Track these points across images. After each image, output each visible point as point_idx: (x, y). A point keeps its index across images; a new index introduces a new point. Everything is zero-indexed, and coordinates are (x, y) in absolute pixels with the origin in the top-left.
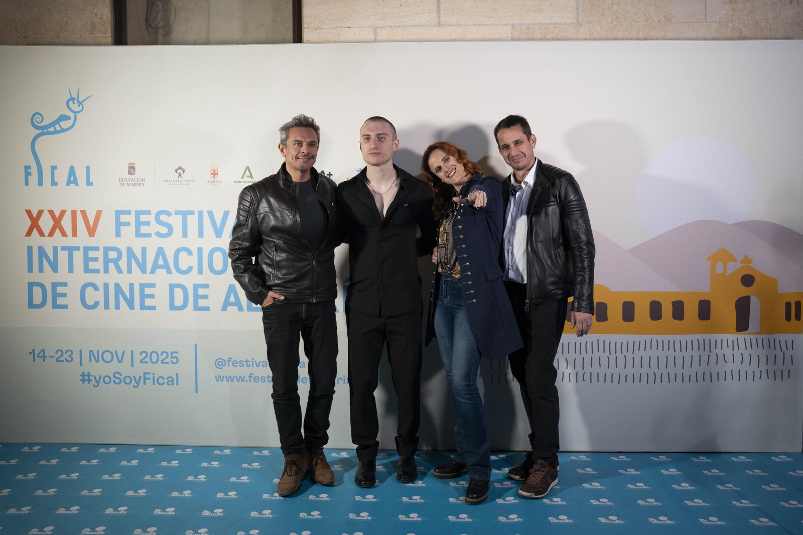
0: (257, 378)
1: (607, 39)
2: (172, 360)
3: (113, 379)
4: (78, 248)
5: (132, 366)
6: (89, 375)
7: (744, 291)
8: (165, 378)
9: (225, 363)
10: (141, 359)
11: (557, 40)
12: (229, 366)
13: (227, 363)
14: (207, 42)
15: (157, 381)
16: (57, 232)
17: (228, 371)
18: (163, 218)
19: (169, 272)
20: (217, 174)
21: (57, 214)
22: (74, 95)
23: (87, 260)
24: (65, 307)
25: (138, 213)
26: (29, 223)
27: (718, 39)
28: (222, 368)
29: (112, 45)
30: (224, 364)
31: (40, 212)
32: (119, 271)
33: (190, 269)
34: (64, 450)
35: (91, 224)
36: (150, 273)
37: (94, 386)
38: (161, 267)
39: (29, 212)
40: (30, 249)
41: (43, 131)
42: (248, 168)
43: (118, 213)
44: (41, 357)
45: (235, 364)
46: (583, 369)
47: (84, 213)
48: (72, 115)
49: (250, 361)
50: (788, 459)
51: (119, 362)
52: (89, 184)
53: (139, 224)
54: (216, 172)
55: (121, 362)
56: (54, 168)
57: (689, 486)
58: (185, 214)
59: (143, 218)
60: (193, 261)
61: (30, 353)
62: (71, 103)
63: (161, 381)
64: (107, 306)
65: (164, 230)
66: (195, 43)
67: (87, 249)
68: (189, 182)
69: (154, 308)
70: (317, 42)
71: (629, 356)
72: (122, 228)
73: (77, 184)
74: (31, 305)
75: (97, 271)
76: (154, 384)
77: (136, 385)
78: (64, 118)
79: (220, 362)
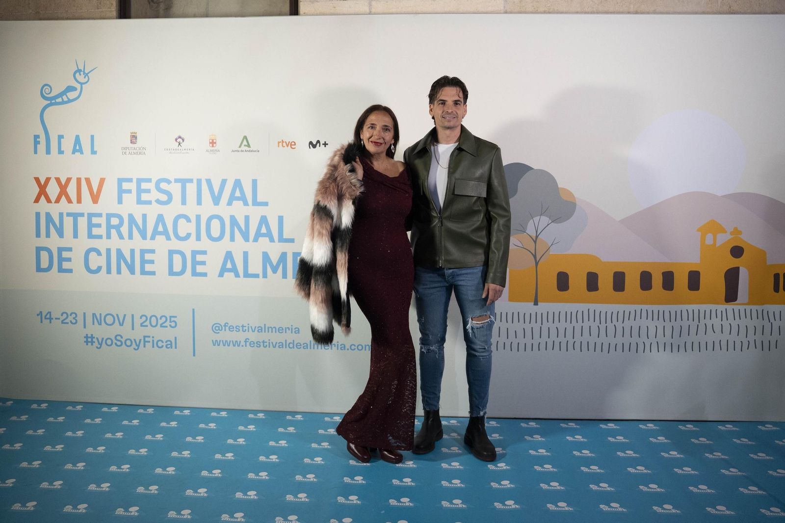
0: (252, 343)
1: (598, 13)
2: (170, 324)
3: (114, 341)
4: (82, 215)
5: (133, 329)
6: (92, 337)
7: (733, 262)
8: (164, 341)
9: (222, 328)
10: (141, 322)
11: (550, 13)
12: (225, 330)
13: (224, 328)
14: (206, 15)
15: (156, 344)
16: (63, 198)
17: (225, 335)
18: (163, 186)
19: (168, 238)
20: (215, 143)
21: (63, 182)
22: (81, 67)
23: (91, 226)
24: (70, 271)
25: (140, 181)
26: (37, 190)
27: (708, 13)
28: (219, 333)
29: (117, 18)
30: (220, 329)
31: (48, 180)
32: (121, 237)
33: (188, 236)
34: (70, 408)
35: (95, 190)
36: (151, 239)
37: (97, 347)
38: (160, 233)
39: (37, 180)
40: (38, 215)
41: (51, 102)
42: (245, 138)
43: (120, 181)
44: (47, 319)
45: (231, 328)
46: (573, 338)
47: (88, 180)
48: (78, 86)
49: (246, 327)
50: (775, 428)
51: (120, 325)
52: (94, 152)
53: (140, 191)
54: (215, 141)
55: (122, 325)
56: (60, 137)
57: (678, 454)
58: (184, 182)
59: (144, 186)
60: (191, 228)
61: (38, 315)
62: (77, 74)
63: (160, 344)
64: (109, 271)
65: (164, 198)
66: (195, 16)
67: (91, 216)
68: (188, 151)
69: (153, 273)
70: (313, 15)
71: (619, 325)
72: (124, 195)
73: (82, 153)
74: (39, 269)
75: (100, 237)
76: (153, 347)
77: (136, 348)
78: (71, 89)
79: (217, 326)
